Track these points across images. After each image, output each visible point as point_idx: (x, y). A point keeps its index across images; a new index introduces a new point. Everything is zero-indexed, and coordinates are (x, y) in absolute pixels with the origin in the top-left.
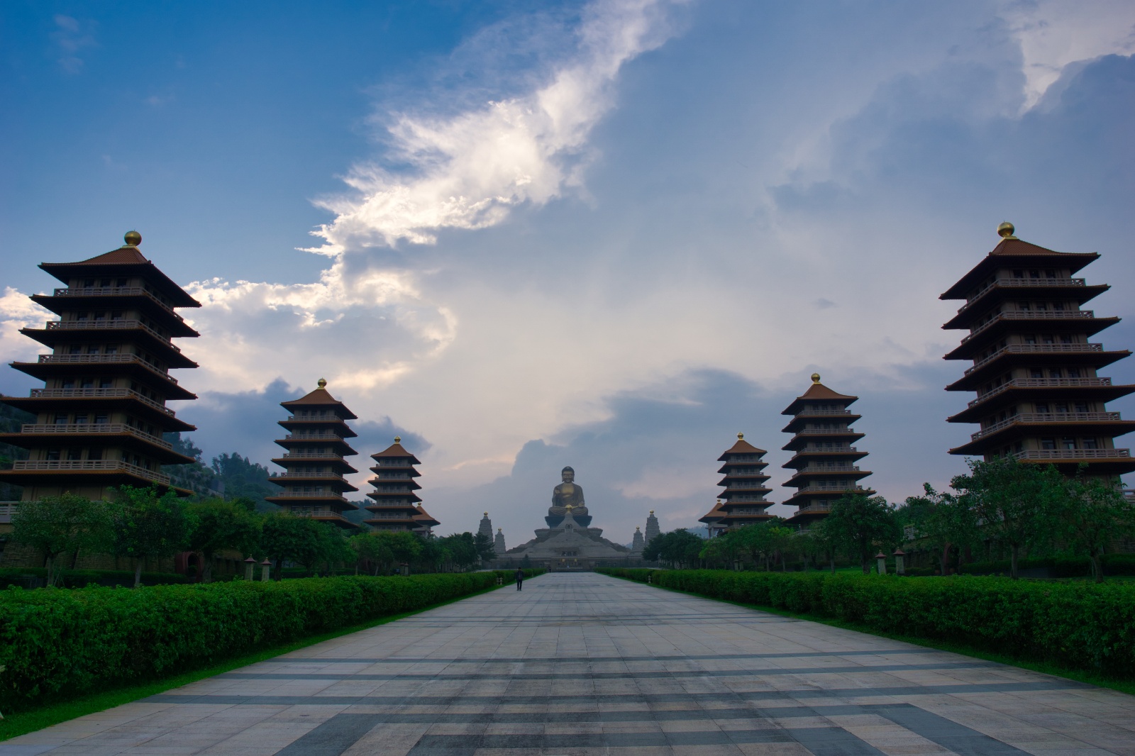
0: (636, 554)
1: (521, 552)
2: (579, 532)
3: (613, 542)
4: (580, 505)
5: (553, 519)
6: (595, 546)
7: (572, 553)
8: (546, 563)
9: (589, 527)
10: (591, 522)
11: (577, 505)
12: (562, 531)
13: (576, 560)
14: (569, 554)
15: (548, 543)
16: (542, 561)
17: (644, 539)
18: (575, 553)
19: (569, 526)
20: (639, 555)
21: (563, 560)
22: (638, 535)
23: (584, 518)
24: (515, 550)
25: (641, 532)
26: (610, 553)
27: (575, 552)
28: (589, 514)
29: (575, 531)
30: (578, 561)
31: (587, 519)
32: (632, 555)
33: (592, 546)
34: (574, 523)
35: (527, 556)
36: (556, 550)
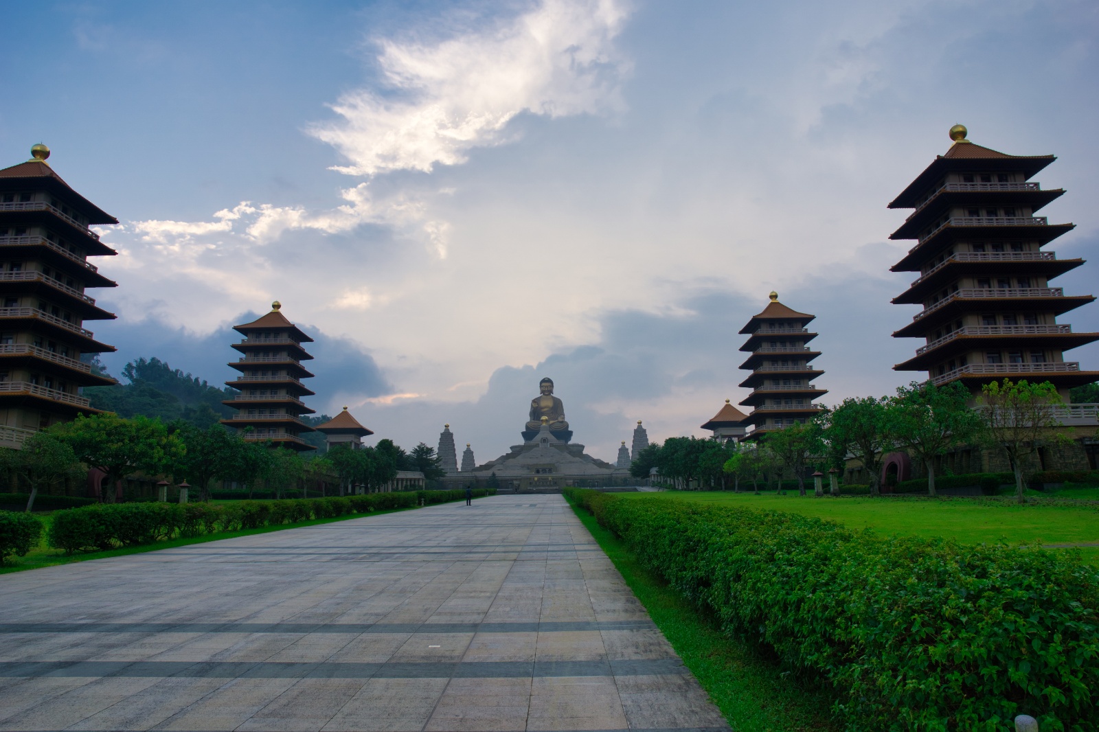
0: (621, 471)
1: (489, 469)
2: (557, 447)
3: (595, 458)
4: (560, 419)
5: (529, 434)
6: (573, 462)
7: (547, 470)
8: (515, 482)
9: (570, 443)
10: (572, 438)
11: (557, 419)
12: (537, 445)
13: (550, 478)
14: (544, 471)
15: (520, 460)
16: (512, 480)
17: (630, 455)
18: (550, 471)
19: (544, 440)
20: (626, 472)
21: (536, 479)
22: (623, 450)
23: (564, 433)
24: (482, 468)
25: (627, 447)
26: (593, 471)
27: (550, 469)
28: (570, 429)
29: (552, 445)
30: (553, 479)
31: (569, 434)
32: (617, 472)
33: (570, 462)
34: (551, 437)
35: (494, 474)
36: (529, 467)
